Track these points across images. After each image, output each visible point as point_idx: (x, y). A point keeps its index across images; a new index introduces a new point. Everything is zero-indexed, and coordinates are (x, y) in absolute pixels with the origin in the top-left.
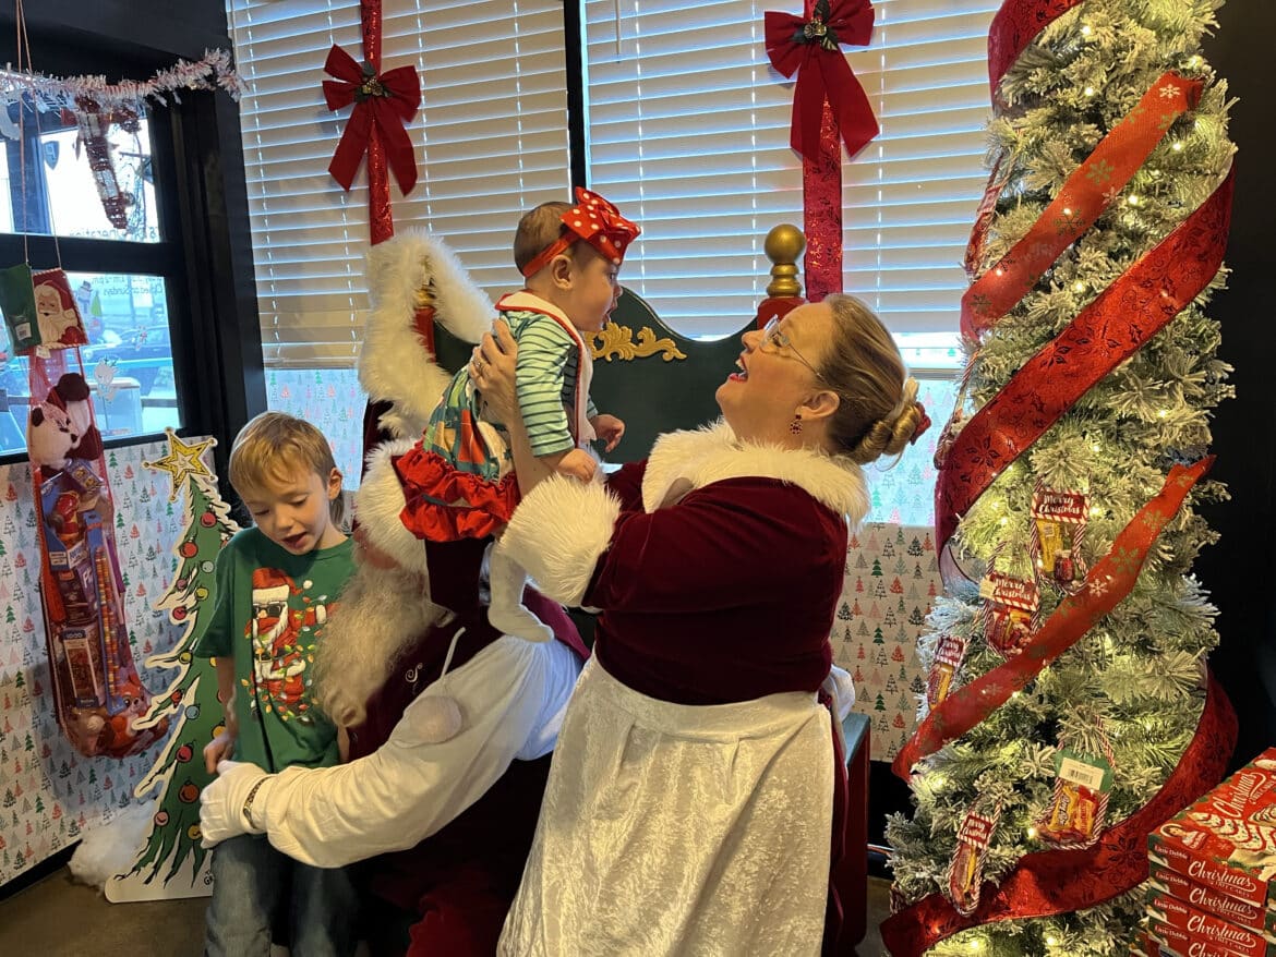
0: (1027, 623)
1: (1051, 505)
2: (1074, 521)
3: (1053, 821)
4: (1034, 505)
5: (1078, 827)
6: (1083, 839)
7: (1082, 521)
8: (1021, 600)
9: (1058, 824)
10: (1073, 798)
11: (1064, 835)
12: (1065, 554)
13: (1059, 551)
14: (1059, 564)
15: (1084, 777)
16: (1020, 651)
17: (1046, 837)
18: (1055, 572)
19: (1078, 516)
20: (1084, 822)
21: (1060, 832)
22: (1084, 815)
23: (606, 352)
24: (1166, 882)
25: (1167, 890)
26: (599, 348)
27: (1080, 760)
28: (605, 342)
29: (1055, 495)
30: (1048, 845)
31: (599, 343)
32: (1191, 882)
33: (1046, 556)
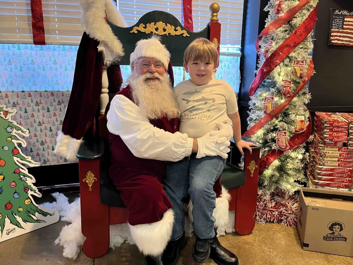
0: (290, 89)
1: (297, 63)
2: (302, 66)
3: (298, 128)
4: (293, 63)
5: (302, 127)
6: (304, 129)
7: (304, 65)
8: (289, 85)
9: (299, 128)
10: (300, 122)
11: (300, 130)
12: (302, 72)
13: (301, 72)
14: (301, 74)
15: (301, 118)
16: (289, 95)
17: (296, 131)
18: (300, 76)
19: (303, 65)
20: (303, 126)
22: (303, 125)
23: (166, 33)
24: (328, 129)
25: (328, 130)
26: (164, 32)
27: (300, 115)
28: (167, 30)
29: (297, 61)
30: (297, 133)
31: (164, 30)
32: (334, 127)
33: (298, 73)
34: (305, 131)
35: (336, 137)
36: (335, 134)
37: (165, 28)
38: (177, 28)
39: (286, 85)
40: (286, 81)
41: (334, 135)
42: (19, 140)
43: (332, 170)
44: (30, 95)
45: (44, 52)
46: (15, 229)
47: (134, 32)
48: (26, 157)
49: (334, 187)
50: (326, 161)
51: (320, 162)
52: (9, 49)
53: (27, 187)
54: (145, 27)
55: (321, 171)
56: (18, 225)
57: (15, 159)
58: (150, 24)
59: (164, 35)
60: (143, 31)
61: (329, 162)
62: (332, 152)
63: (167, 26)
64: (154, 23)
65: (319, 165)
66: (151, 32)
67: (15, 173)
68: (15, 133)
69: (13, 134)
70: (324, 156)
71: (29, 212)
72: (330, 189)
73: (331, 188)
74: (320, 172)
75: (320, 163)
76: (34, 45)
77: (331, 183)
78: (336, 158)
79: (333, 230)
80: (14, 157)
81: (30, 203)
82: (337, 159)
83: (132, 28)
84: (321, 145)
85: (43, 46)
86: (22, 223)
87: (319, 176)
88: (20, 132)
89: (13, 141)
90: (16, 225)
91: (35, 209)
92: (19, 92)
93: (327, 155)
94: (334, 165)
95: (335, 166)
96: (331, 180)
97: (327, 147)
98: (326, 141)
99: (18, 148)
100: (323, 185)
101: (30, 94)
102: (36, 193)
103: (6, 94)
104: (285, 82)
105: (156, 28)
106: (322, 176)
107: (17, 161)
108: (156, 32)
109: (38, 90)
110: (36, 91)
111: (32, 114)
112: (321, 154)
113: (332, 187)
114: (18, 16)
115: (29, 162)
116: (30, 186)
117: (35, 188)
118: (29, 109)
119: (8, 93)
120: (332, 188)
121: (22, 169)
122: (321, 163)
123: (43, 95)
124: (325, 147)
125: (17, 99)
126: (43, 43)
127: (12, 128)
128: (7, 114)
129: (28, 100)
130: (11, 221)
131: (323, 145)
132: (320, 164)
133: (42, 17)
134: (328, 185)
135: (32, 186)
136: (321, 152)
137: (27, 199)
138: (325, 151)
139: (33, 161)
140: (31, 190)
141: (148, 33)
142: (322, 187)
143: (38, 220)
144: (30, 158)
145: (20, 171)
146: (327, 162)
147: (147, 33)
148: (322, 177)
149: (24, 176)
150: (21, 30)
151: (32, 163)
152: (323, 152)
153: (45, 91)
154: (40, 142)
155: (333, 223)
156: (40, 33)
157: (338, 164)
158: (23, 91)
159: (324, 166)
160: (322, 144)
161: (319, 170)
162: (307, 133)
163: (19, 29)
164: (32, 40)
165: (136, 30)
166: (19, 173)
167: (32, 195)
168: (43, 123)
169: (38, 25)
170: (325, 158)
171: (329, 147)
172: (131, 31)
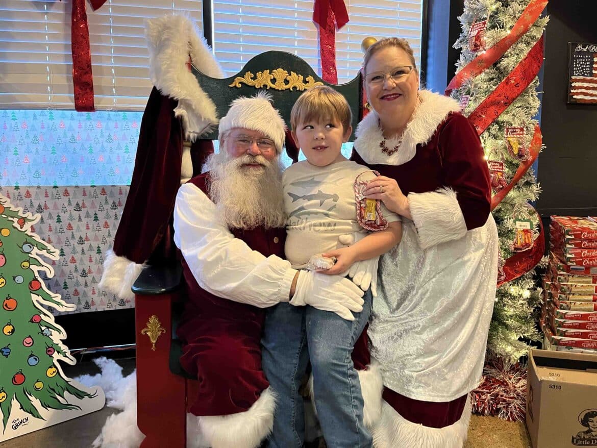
0: (502, 176)
1: (511, 132)
2: (521, 136)
3: (519, 242)
4: (505, 132)
5: (527, 242)
6: (530, 246)
7: (524, 135)
8: (500, 169)
9: (521, 243)
10: (523, 233)
12: (521, 147)
13: (519, 146)
14: (520, 150)
15: (524, 226)
16: (501, 186)
17: (516, 249)
18: (518, 153)
19: (522, 134)
20: (529, 240)
21: (522, 245)
22: (528, 238)
23: (290, 86)
24: (573, 244)
25: (573, 246)
26: (286, 84)
27: (522, 221)
28: (290, 81)
29: (512, 129)
30: (518, 251)
31: (287, 82)
32: (582, 240)
33: (514, 149)
34: (532, 248)
35: (587, 257)
36: (585, 252)
37: (288, 79)
38: (307, 79)
39: (496, 170)
40: (496, 162)
41: (584, 254)
42: (43, 266)
43: (584, 317)
44: (66, 193)
45: (93, 123)
46: (27, 419)
47: (235, 86)
48: (52, 295)
49: (589, 348)
50: (573, 300)
51: (561, 302)
52: (35, 118)
53: (51, 347)
54: (255, 78)
55: (565, 320)
56: (33, 412)
57: (34, 297)
58: (263, 72)
59: (286, 89)
60: (251, 84)
61: (578, 303)
62: (582, 284)
63: (290, 75)
64: (268, 71)
65: (561, 309)
66: (263, 86)
67: (32, 322)
68: (37, 254)
69: (33, 255)
70: (568, 292)
71: (53, 390)
72: (582, 352)
73: (583, 350)
74: (562, 321)
75: (562, 305)
76: (75, 112)
77: (583, 342)
78: (590, 295)
79: (588, 426)
80: (32, 294)
81: (55, 374)
82: (591, 298)
83: (232, 80)
84: (562, 273)
85: (91, 113)
86: (41, 410)
87: (561, 329)
88: (44, 252)
89: (32, 267)
90: (31, 413)
91: (63, 385)
92: (50, 187)
93: (574, 290)
94: (587, 307)
95: (589, 310)
96: (584, 335)
97: (572, 277)
98: (570, 266)
99: (39, 279)
100: (569, 345)
101: (66, 191)
102: (66, 356)
103: (28, 192)
104: (493, 164)
105: (272, 78)
106: (567, 329)
107: (37, 301)
108: (273, 86)
109: (79, 185)
110: (77, 187)
111: (70, 225)
112: (563, 288)
113: (585, 348)
114: (50, 65)
115: (58, 303)
116: (58, 344)
117: (64, 348)
118: (64, 217)
119: (30, 190)
120: (586, 350)
121: (45, 315)
122: (564, 304)
123: (87, 193)
124: (569, 275)
125: (46, 199)
126: (91, 108)
127: (32, 245)
128: (25, 222)
129: (64, 200)
130: (21, 405)
131: (565, 273)
132: (562, 307)
133: (89, 66)
134: (578, 345)
135: (61, 345)
136: (562, 285)
137: (50, 367)
138: (569, 283)
139: (63, 302)
140: (58, 352)
141: (259, 87)
142: (567, 349)
143: (68, 405)
144: (59, 296)
145: (41, 319)
146: (575, 304)
147: (257, 87)
148: (566, 331)
149: (48, 328)
150: (56, 89)
151: (62, 306)
152: (567, 285)
153: (92, 186)
154: (81, 272)
155: (589, 413)
156: (87, 93)
157: (593, 307)
158: (55, 187)
159: (569, 309)
160: (563, 270)
161: (561, 318)
162: (536, 251)
163: (51, 86)
164: (73, 104)
165: (239, 83)
166: (40, 322)
167: (59, 361)
168: (87, 239)
169: (83, 80)
170: (571, 296)
171: (577, 276)
172: (230, 84)
